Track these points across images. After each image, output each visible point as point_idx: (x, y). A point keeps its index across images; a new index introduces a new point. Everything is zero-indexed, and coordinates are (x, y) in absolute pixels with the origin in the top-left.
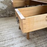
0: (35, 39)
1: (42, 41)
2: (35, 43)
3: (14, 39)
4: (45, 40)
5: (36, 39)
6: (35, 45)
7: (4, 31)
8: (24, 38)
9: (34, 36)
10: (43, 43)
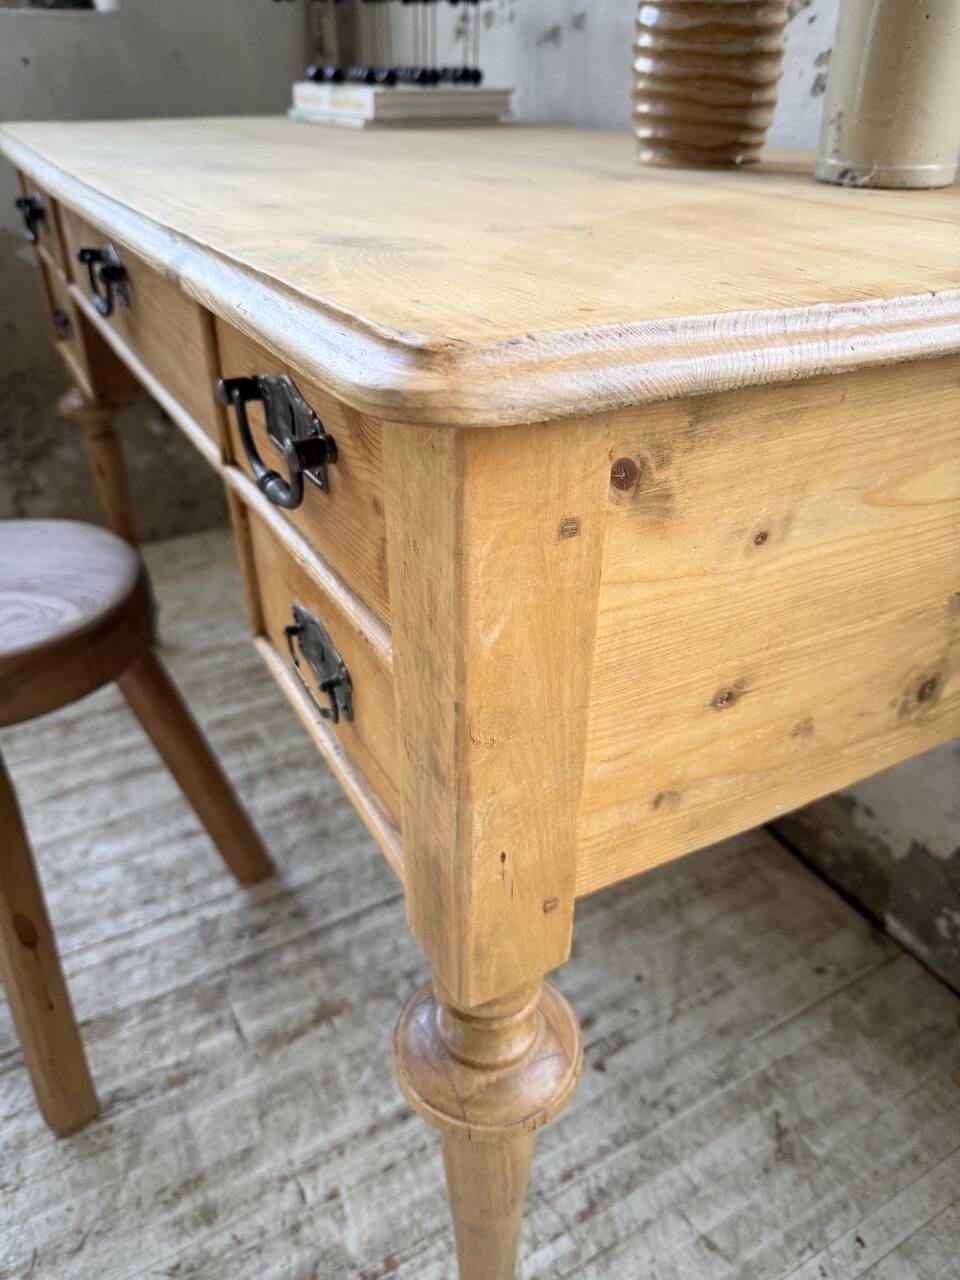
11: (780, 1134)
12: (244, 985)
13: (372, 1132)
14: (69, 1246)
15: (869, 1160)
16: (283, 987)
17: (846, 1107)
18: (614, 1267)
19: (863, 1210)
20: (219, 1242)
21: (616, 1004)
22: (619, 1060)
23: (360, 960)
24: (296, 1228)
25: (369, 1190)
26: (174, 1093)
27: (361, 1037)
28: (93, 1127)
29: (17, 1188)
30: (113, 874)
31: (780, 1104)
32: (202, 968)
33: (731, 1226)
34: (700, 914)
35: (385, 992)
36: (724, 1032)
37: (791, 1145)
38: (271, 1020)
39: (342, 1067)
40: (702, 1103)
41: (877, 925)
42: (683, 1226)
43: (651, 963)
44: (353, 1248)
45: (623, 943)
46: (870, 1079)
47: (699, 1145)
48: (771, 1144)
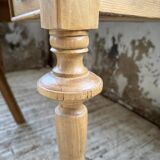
12: (15, 142)
16: (25, 143)
21: (104, 144)
22: (106, 155)
23: (43, 137)
27: (43, 152)
32: (6, 139)
34: (121, 126)
36: (130, 148)
39: (37, 159)
45: (104, 132)
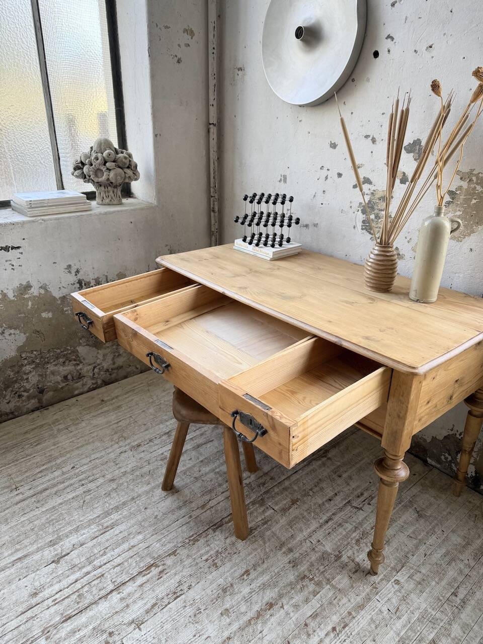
0: (276, 528)
1: (314, 525)
2: (282, 545)
3: (169, 561)
4: (325, 518)
5: (283, 521)
6: (286, 559)
7: (77, 530)
8: (219, 541)
9: (269, 512)
10: (320, 535)
11: (418, 512)
12: (268, 498)
13: (321, 526)
14: (260, 562)
15: (439, 514)
16: (279, 497)
17: (431, 504)
18: (391, 544)
19: (441, 525)
20: (297, 555)
21: (367, 489)
22: (373, 502)
23: (296, 488)
24: (314, 549)
25: (327, 538)
26: (265, 526)
28: (250, 537)
29: (239, 553)
30: (212, 475)
31: (415, 506)
33: (414, 532)
35: (307, 495)
37: (421, 514)
38: (281, 505)
39: (305, 514)
40: (397, 508)
41: (425, 462)
42: (403, 534)
43: (372, 479)
44: (329, 551)
45: (362, 474)
46: (435, 498)
47: (400, 517)
48: (416, 515)
